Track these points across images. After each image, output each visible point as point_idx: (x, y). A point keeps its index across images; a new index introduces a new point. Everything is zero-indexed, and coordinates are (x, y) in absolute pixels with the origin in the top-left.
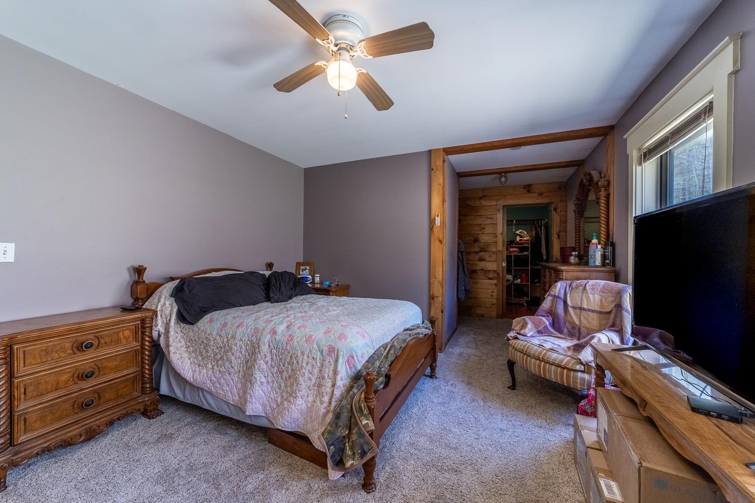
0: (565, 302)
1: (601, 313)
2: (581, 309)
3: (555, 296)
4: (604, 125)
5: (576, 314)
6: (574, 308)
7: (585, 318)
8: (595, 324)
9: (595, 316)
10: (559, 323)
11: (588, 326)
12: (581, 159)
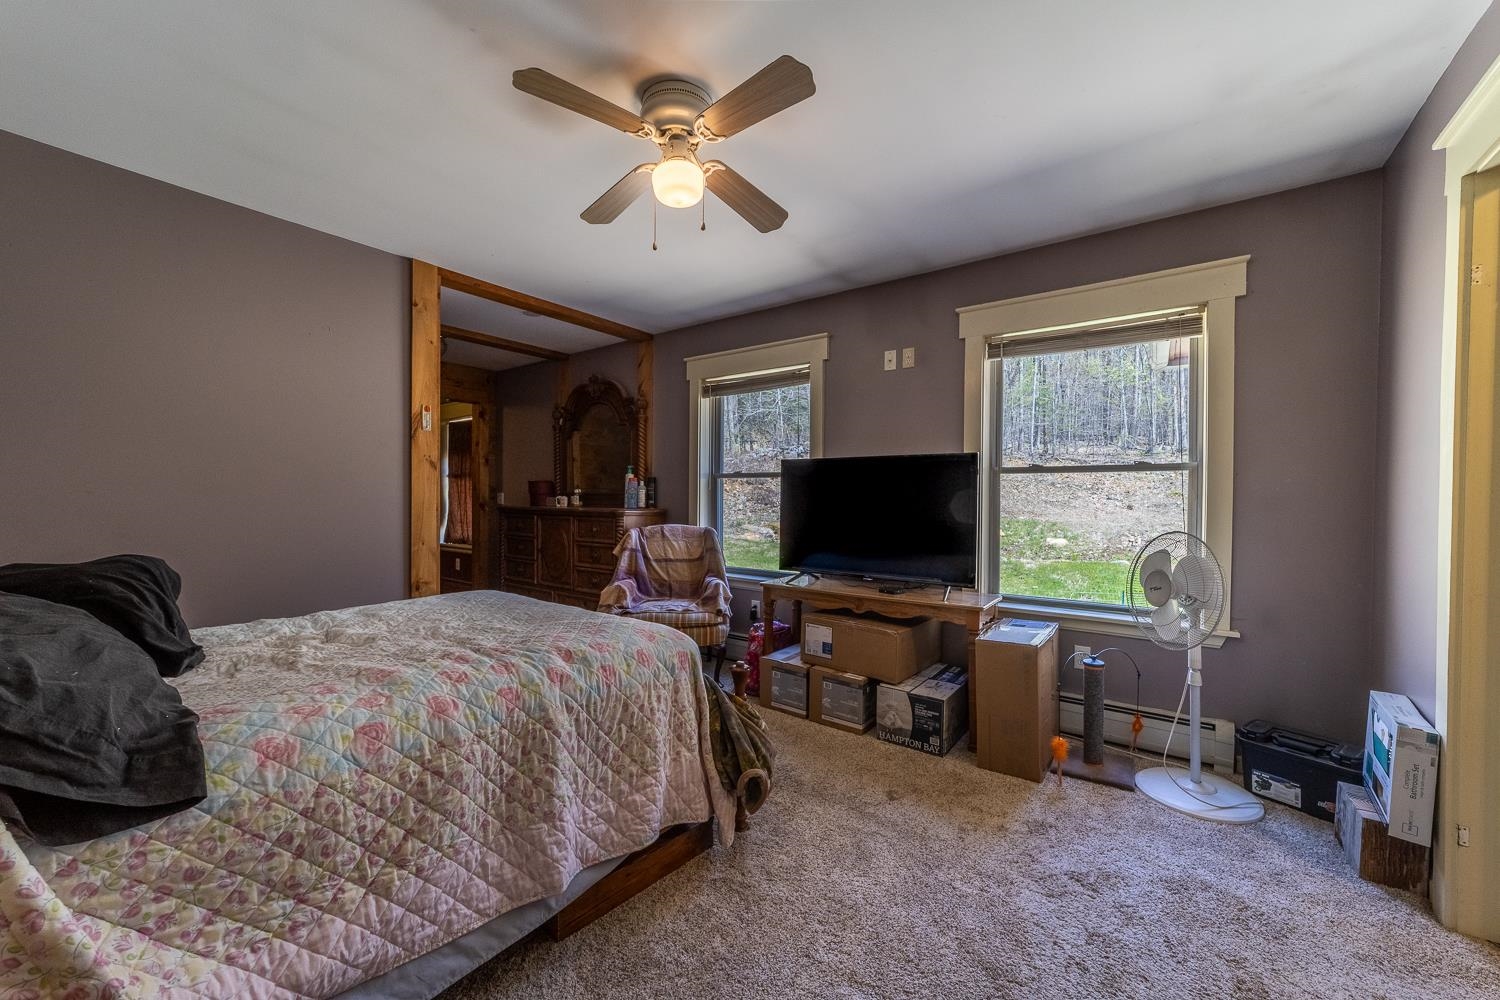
0: (645, 557)
1: (690, 561)
2: (668, 560)
3: (632, 550)
4: (644, 330)
5: (661, 568)
6: (656, 560)
7: (676, 571)
8: (686, 574)
9: (685, 565)
10: (645, 584)
11: (679, 579)
12: (567, 352)
